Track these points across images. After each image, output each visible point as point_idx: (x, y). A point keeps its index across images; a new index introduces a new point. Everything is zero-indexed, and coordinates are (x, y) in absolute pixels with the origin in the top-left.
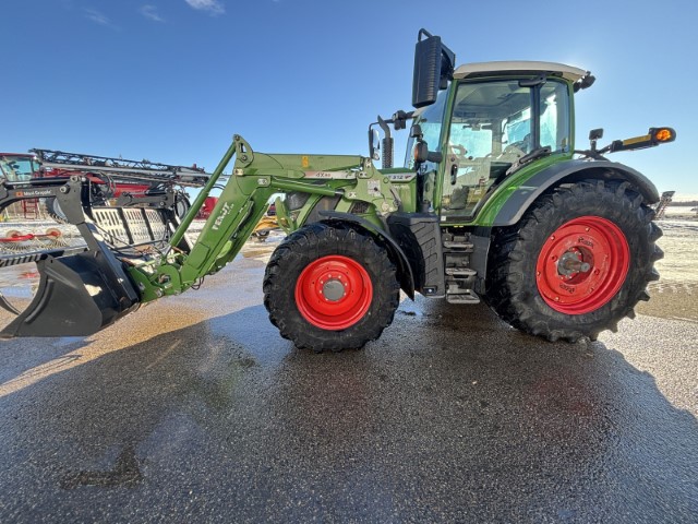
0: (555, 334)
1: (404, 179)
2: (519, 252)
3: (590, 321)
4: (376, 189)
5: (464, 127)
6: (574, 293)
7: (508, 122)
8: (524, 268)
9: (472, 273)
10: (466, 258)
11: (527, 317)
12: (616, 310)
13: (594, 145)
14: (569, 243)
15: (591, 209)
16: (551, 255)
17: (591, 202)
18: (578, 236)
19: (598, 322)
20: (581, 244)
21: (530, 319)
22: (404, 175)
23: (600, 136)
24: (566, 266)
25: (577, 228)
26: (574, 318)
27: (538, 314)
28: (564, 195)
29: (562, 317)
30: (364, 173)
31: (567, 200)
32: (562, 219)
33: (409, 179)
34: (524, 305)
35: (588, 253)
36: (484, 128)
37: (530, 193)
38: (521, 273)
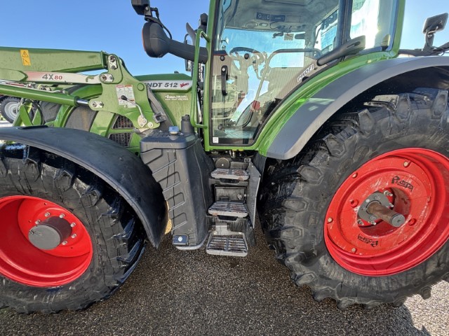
0: (345, 302)
1: (179, 88)
2: (299, 199)
3: (394, 287)
4: (124, 98)
5: (275, 35)
6: (377, 247)
7: (322, 28)
8: (305, 221)
9: (242, 215)
10: (242, 191)
11: (309, 281)
12: (433, 273)
13: (430, 40)
14: (378, 183)
15: (419, 137)
16: (350, 200)
17: (421, 126)
18: (393, 174)
19: (407, 288)
20: (394, 186)
21: (312, 283)
22: (180, 82)
23: (441, 27)
24: (369, 209)
25: (392, 163)
26: (374, 283)
27: (324, 278)
28: (378, 114)
29: (357, 280)
30: (108, 76)
31: (382, 122)
32: (370, 152)
33: (186, 88)
34: (304, 268)
35: (403, 195)
36: (298, 37)
37: (322, 108)
38: (299, 227)
